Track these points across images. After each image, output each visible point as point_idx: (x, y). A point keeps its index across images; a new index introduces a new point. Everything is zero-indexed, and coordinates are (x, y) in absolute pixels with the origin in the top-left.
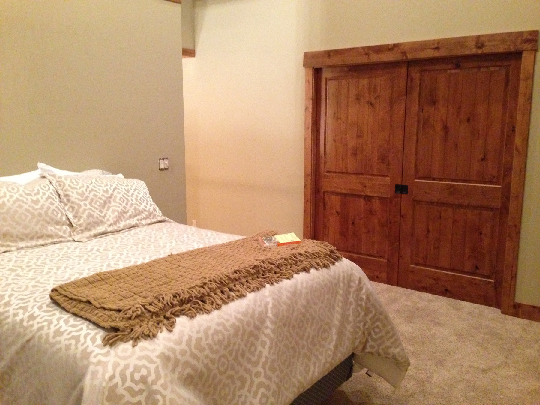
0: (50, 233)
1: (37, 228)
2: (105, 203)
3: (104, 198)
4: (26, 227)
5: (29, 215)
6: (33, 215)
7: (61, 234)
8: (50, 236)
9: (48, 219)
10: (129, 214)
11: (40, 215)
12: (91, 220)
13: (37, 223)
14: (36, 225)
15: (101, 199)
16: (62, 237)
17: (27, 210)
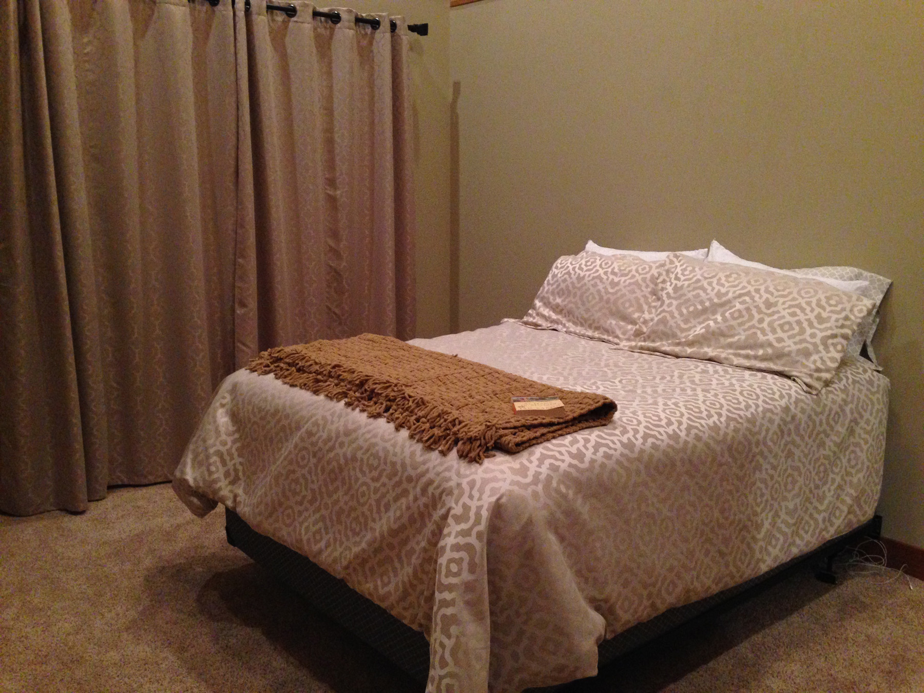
0: (607, 326)
1: (597, 315)
2: (705, 311)
3: (707, 304)
4: (587, 310)
5: (597, 297)
6: (601, 298)
7: (618, 332)
8: (607, 331)
9: (614, 309)
10: (730, 340)
11: (608, 301)
12: (661, 327)
13: (600, 310)
14: (597, 311)
15: (702, 303)
16: (617, 337)
17: (599, 291)
